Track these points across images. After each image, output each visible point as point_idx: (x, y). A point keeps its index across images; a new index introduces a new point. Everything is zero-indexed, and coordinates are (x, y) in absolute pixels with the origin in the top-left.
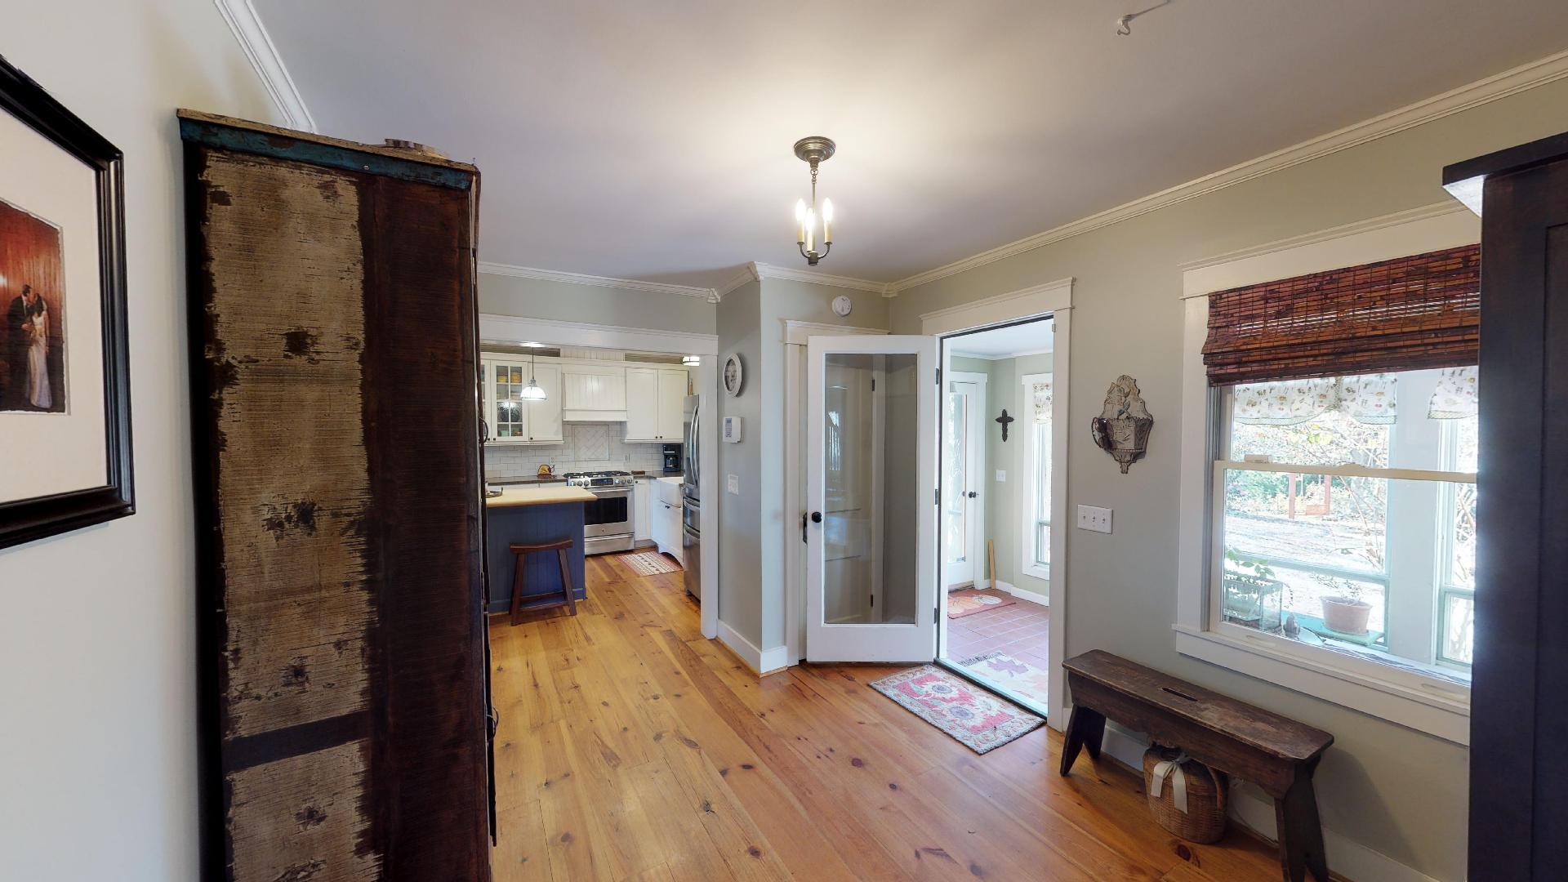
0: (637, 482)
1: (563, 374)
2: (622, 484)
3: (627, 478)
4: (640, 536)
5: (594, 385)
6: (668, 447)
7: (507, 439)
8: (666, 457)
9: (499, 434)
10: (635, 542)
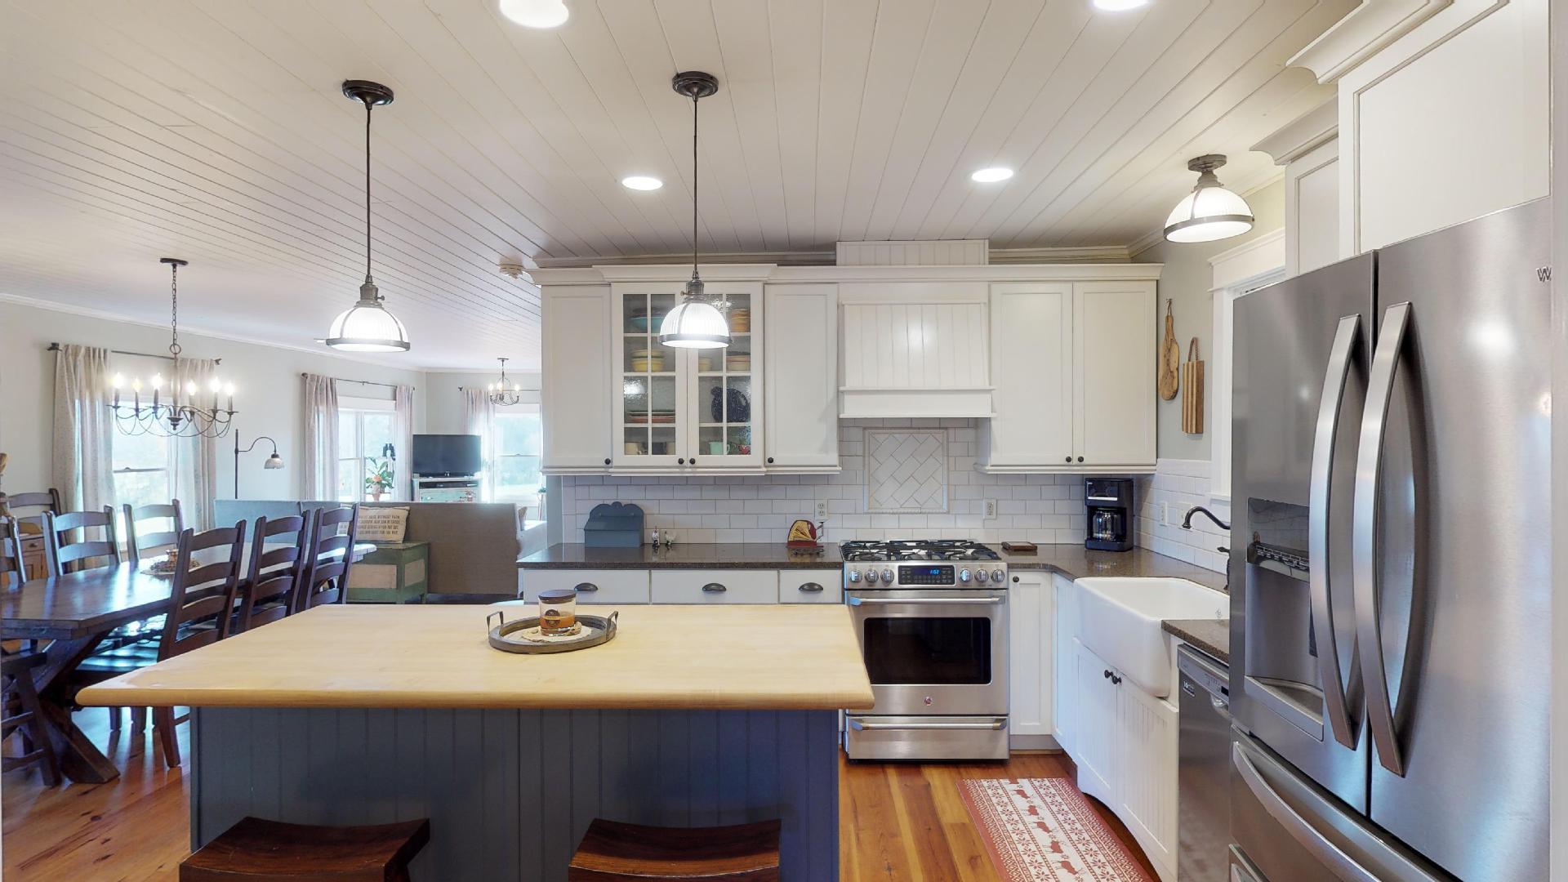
0: (1016, 580)
1: (840, 307)
2: (979, 584)
3: (993, 566)
4: (1026, 723)
5: (917, 337)
6: (1097, 484)
7: (721, 461)
8: (1093, 510)
9: (705, 449)
10: (1010, 736)
